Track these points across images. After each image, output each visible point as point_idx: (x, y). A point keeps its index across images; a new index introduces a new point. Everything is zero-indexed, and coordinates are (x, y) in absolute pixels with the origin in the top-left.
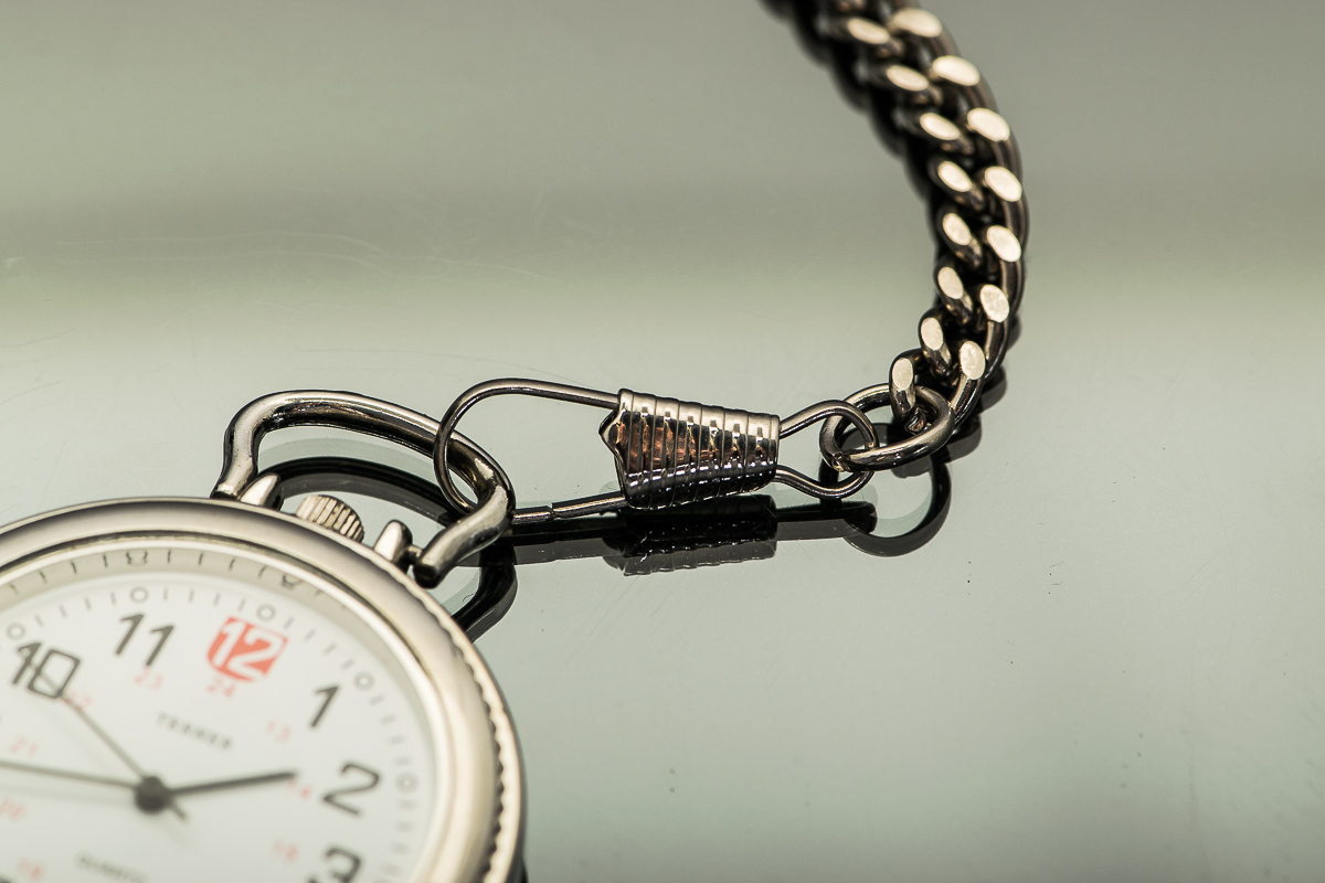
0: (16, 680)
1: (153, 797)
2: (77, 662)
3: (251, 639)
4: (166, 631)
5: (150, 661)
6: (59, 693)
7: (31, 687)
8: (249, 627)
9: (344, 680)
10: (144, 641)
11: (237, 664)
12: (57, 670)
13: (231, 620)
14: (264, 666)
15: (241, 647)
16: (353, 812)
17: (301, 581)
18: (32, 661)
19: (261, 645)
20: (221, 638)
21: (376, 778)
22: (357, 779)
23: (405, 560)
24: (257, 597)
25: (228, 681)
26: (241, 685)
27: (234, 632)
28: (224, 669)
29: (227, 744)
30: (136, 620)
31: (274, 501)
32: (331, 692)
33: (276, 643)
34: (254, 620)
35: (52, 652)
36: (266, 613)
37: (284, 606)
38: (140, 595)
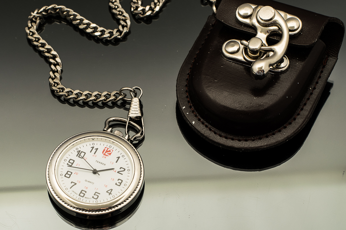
0: (77, 156)
1: (95, 172)
2: (85, 153)
3: (108, 150)
4: (97, 149)
5: (95, 153)
6: (82, 158)
7: (79, 157)
8: (108, 149)
9: (121, 156)
10: (94, 150)
11: (106, 154)
12: (82, 154)
13: (106, 148)
14: (110, 154)
15: (107, 151)
16: (122, 174)
17: (115, 142)
18: (79, 153)
19: (110, 151)
20: (104, 150)
21: (125, 169)
22: (122, 170)
23: (128, 139)
24: (109, 145)
25: (105, 156)
26: (107, 156)
27: (106, 149)
28: (105, 154)
29: (105, 165)
30: (93, 147)
31: (111, 131)
32: (119, 158)
33: (112, 151)
34: (109, 148)
35: (82, 152)
36: (110, 147)
37: (113, 146)
38: (93, 144)
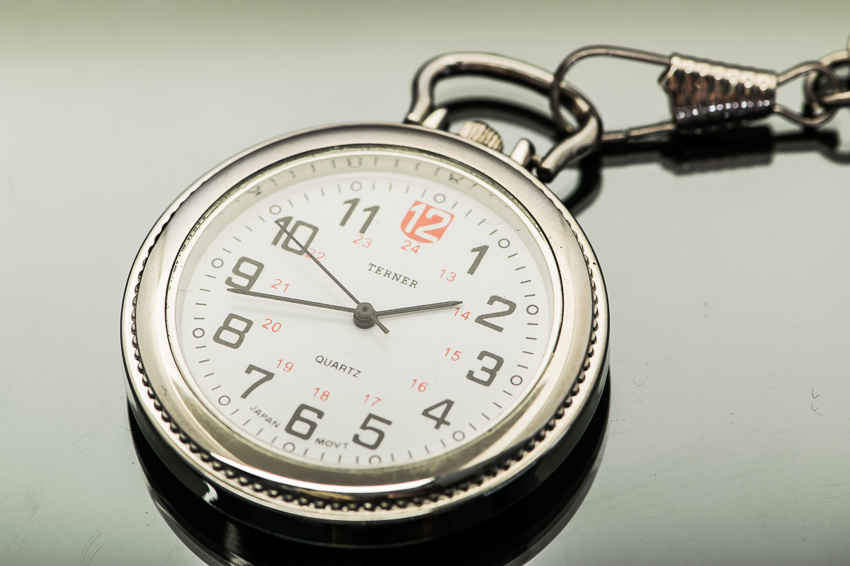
0: (275, 242)
1: (365, 318)
2: (315, 230)
3: (429, 215)
4: (374, 210)
5: (363, 230)
6: (304, 250)
7: (285, 246)
8: (428, 208)
9: (492, 242)
10: (359, 216)
11: (420, 232)
12: (302, 235)
13: (417, 203)
14: (438, 233)
15: (423, 221)
16: (500, 329)
17: (463, 178)
18: (286, 228)
19: (437, 219)
20: (410, 214)
21: (513, 306)
22: (499, 307)
23: (531, 164)
24: (434, 188)
25: (415, 243)
26: (422, 245)
27: (419, 210)
28: (412, 235)
29: (414, 283)
30: (354, 203)
31: (445, 125)
32: (482, 250)
33: (447, 218)
34: (432, 203)
35: (299, 223)
36: (440, 198)
37: (452, 194)
38: (356, 186)
